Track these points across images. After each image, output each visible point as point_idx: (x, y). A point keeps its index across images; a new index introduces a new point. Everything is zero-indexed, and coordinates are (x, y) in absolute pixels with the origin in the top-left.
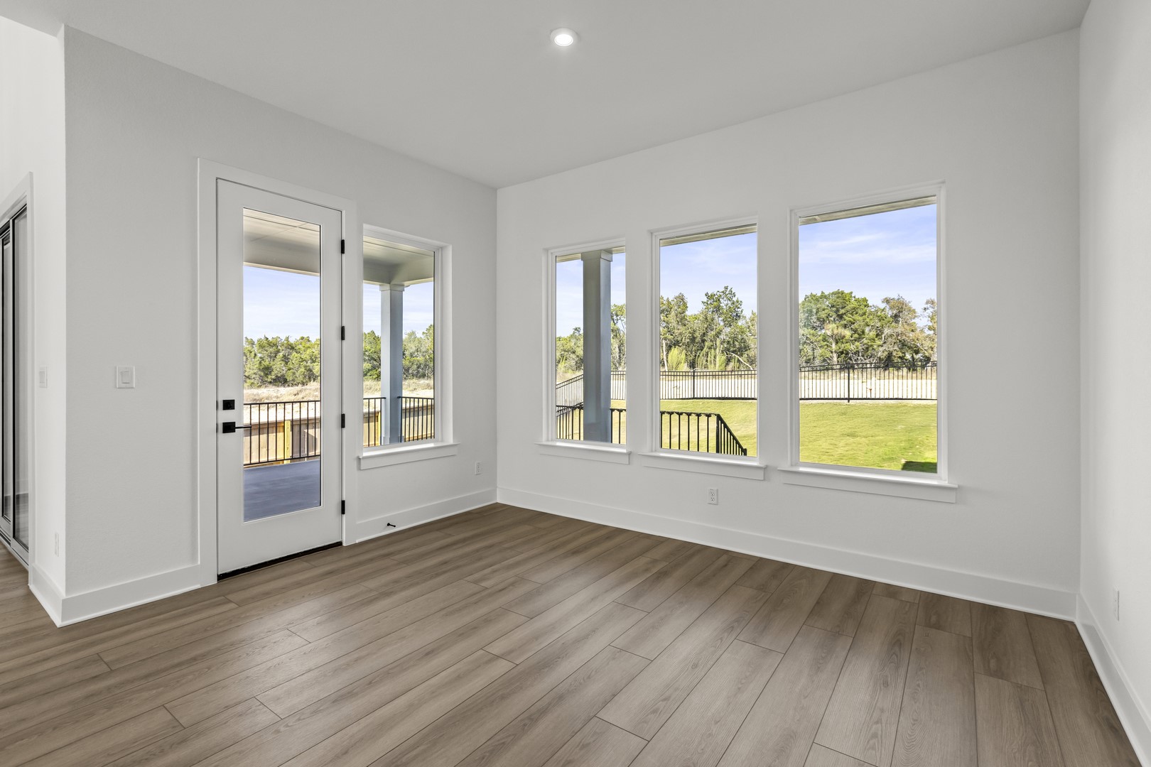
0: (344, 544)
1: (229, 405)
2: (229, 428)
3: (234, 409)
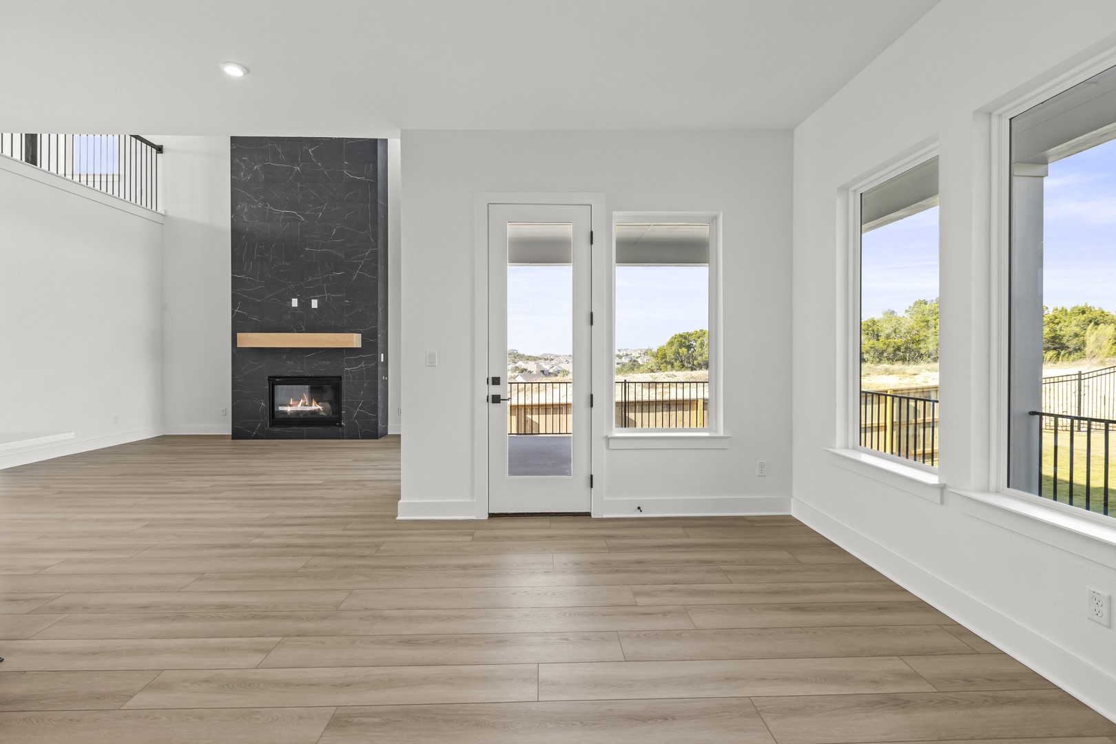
0: (593, 516)
1: (496, 381)
2: (496, 399)
3: (499, 384)
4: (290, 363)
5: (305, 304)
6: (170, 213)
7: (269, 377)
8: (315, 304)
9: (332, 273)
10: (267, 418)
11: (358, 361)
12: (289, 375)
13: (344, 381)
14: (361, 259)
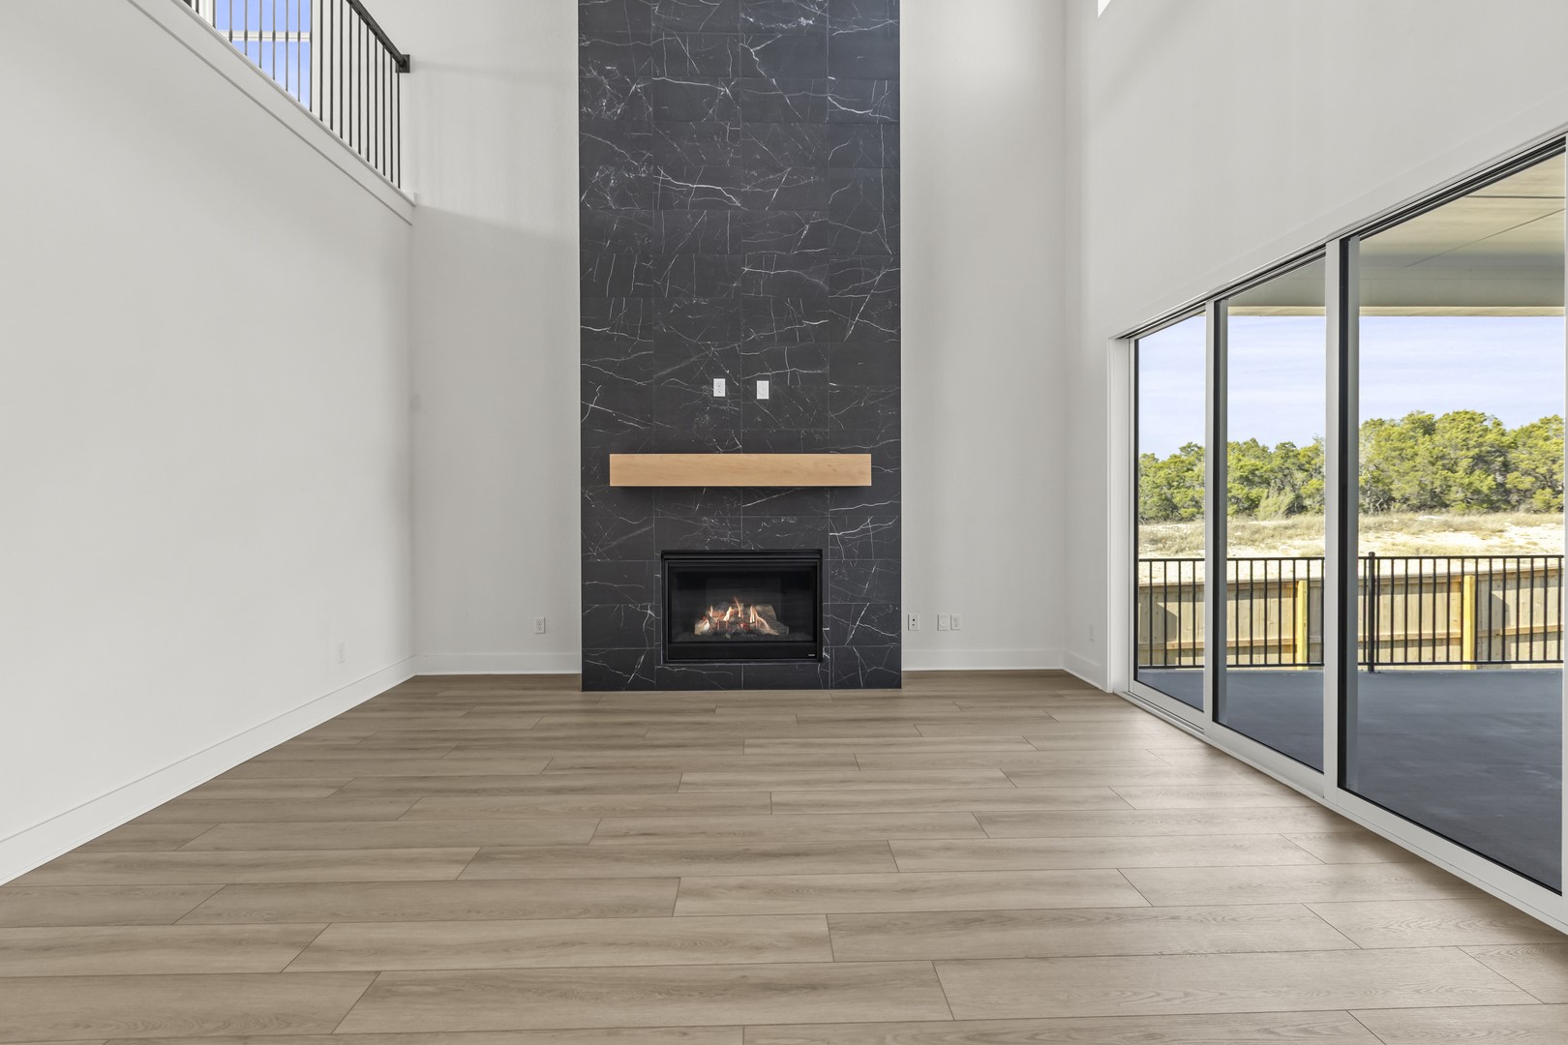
4: (708, 521)
5: (742, 390)
6: (425, 201)
7: (664, 553)
8: (763, 390)
9: (801, 324)
10: (658, 645)
11: (858, 518)
12: (707, 548)
13: (827, 560)
14: (864, 290)
